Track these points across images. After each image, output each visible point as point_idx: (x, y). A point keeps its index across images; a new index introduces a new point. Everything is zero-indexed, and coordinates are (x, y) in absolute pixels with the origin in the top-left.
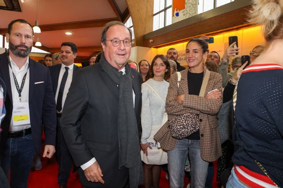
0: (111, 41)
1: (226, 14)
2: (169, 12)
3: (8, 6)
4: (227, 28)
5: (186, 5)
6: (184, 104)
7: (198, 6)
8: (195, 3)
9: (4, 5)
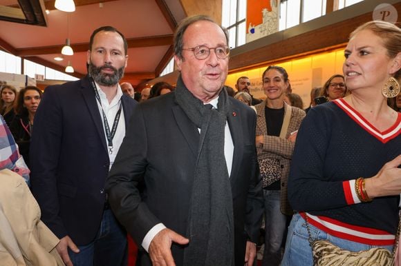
0: (193, 50)
1: (315, 32)
2: (243, 27)
3: (29, 19)
4: (315, 49)
5: (263, 19)
6: (264, 148)
7: (280, 20)
8: (276, 16)
9: (24, 17)
